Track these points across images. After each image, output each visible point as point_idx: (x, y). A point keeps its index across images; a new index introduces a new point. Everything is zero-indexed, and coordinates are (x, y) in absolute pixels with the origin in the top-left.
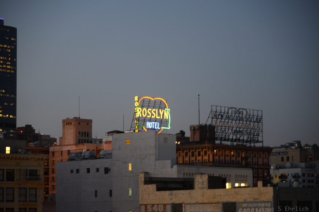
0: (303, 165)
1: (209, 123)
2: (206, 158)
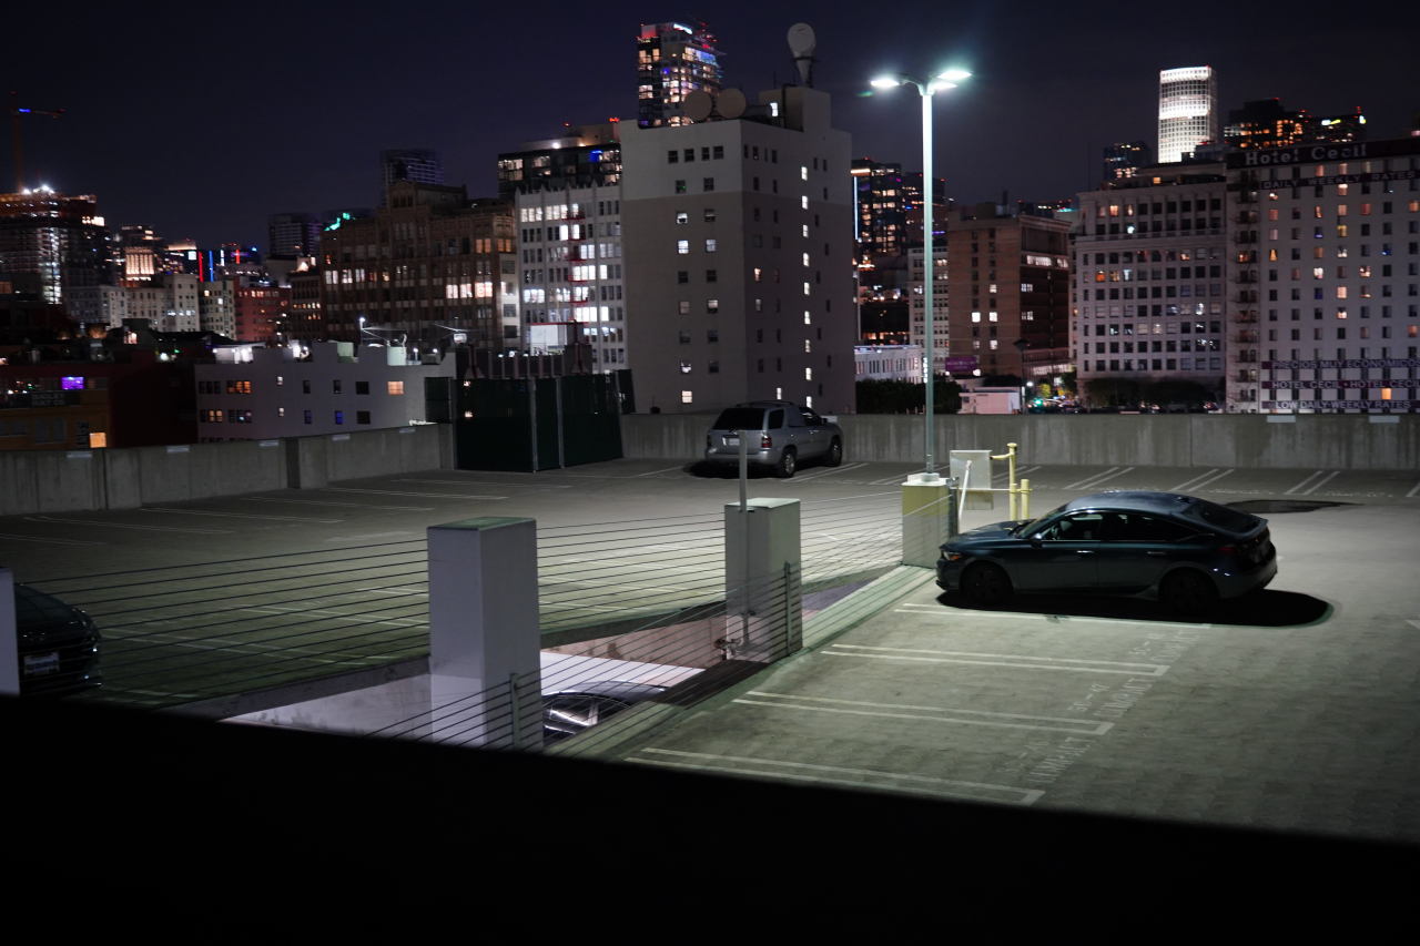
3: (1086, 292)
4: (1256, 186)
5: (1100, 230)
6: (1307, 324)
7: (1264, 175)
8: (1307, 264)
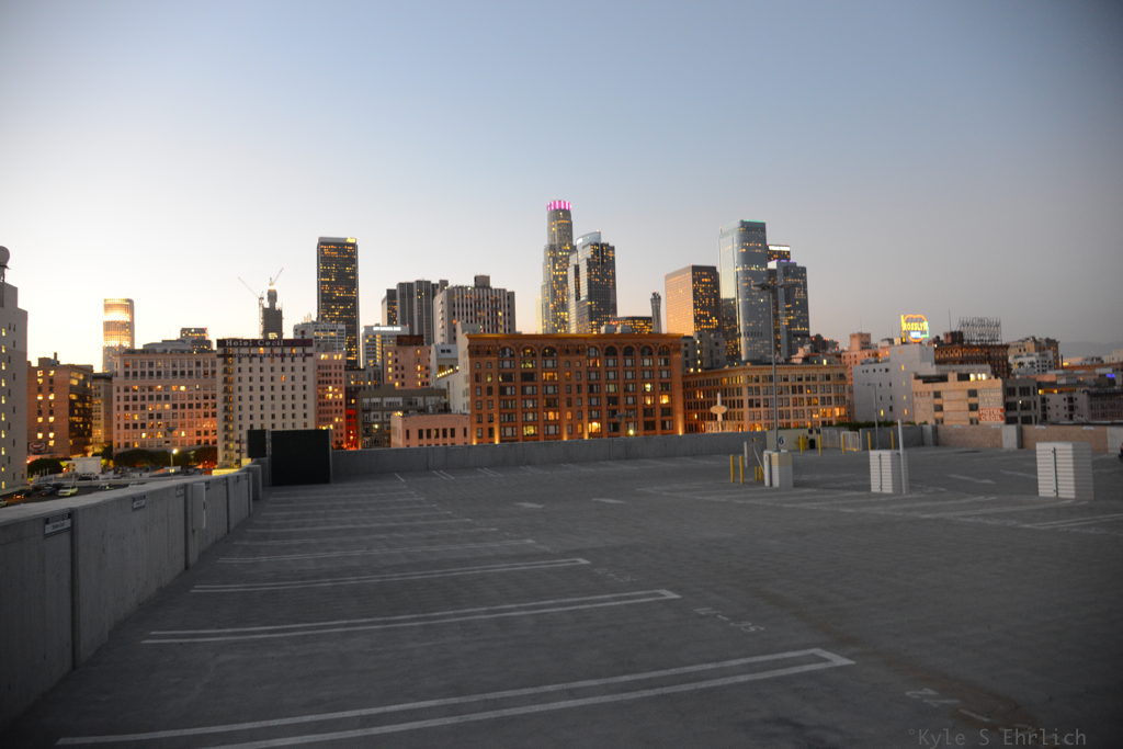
0: (1037, 354)
1: (958, 329)
2: (957, 355)
3: (118, 407)
4: (231, 356)
5: (127, 374)
7: (235, 350)
8: (257, 394)
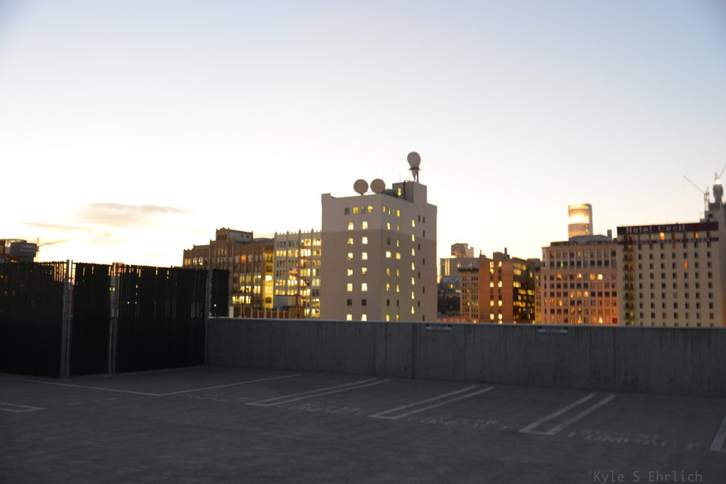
3: (545, 294)
4: (631, 242)
5: (552, 264)
6: (658, 310)
7: (635, 238)
8: (658, 281)
